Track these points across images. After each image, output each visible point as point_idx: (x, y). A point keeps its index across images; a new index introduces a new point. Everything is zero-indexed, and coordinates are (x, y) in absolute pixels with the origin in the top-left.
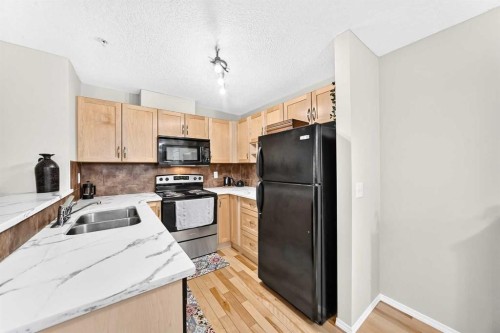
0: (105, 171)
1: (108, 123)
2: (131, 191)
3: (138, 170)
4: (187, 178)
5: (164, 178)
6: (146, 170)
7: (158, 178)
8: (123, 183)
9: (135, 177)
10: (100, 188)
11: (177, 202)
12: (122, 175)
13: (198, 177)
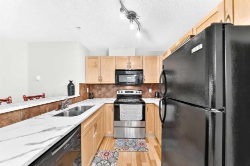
0: (98, 88)
1: (96, 66)
2: (107, 97)
3: (110, 87)
4: (132, 92)
5: (120, 91)
6: (113, 87)
7: (118, 91)
8: (104, 93)
9: (109, 91)
10: (96, 95)
11: (121, 105)
12: (104, 89)
13: (138, 91)
